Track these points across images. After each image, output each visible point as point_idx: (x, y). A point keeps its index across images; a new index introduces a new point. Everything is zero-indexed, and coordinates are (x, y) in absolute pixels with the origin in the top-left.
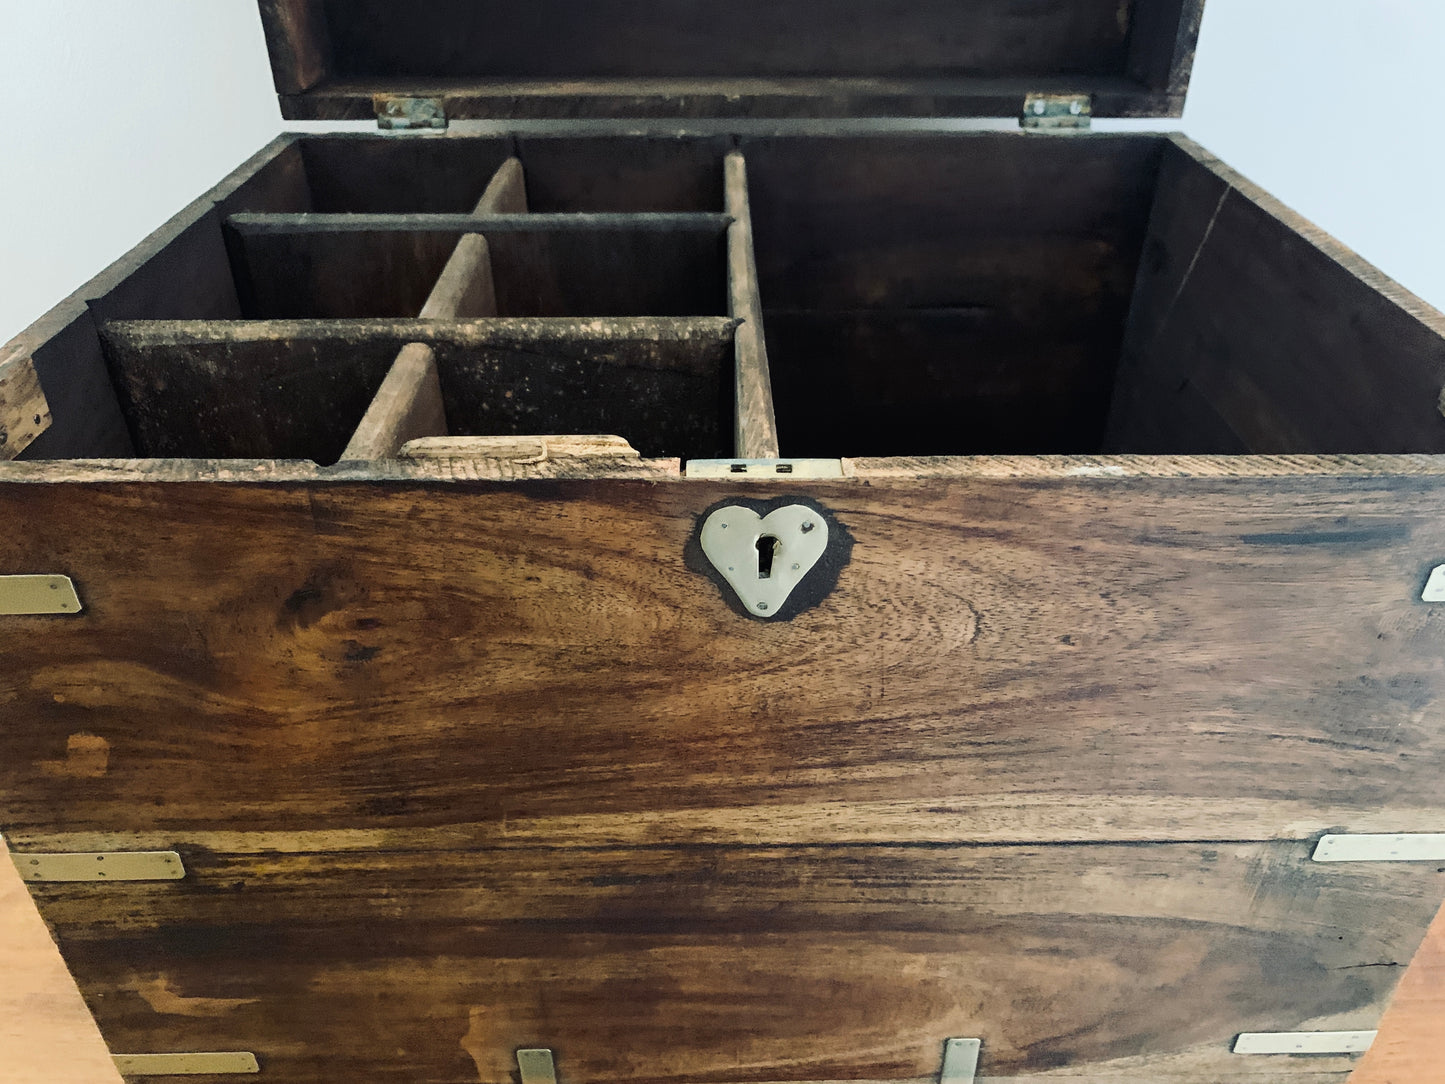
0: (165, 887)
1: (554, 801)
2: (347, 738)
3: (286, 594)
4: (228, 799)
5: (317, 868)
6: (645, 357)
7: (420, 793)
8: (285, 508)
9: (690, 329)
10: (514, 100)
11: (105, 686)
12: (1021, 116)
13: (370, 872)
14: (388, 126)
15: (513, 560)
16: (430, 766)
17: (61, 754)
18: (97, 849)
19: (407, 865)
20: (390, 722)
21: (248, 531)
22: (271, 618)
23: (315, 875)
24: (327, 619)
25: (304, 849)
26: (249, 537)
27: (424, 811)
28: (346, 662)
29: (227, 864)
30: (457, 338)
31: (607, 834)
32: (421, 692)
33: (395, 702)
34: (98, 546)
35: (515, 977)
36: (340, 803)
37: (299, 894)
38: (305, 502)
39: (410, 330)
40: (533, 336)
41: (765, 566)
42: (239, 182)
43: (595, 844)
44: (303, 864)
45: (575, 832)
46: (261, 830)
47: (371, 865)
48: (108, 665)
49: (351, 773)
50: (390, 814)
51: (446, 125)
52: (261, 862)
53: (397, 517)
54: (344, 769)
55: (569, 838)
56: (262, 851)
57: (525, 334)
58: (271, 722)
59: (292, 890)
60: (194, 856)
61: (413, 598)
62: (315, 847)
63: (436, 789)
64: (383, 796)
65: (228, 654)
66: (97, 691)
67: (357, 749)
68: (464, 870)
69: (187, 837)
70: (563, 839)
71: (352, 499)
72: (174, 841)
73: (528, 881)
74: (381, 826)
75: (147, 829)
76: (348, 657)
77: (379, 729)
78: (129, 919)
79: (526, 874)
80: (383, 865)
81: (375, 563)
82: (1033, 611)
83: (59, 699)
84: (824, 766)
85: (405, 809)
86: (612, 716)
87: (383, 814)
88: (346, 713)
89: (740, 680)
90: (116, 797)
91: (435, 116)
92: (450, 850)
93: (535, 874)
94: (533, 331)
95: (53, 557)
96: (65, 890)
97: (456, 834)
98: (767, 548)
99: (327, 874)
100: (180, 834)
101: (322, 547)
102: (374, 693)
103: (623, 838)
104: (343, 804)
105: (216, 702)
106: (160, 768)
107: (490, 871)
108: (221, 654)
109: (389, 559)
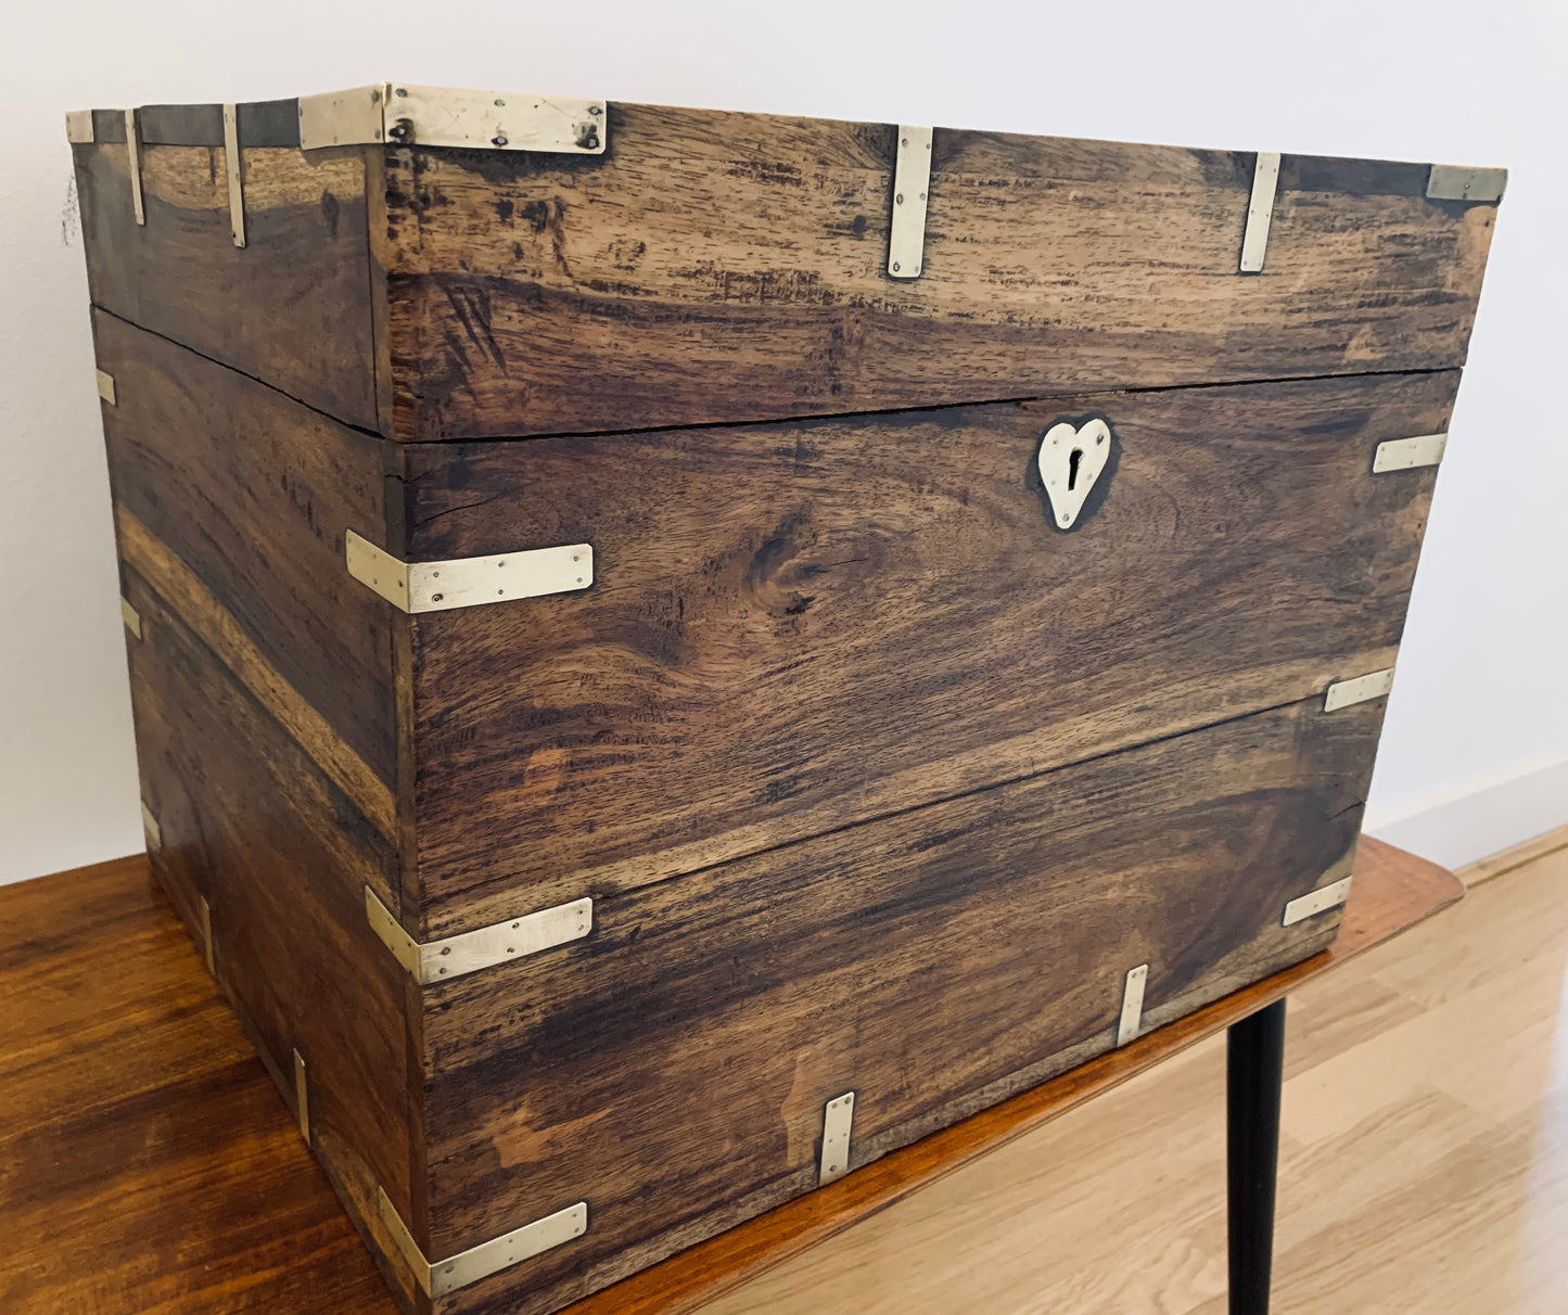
0: (564, 954)
1: (904, 755)
3: (758, 546)
4: (655, 809)
5: (709, 888)
7: (810, 766)
8: (777, 452)
11: (585, 679)
13: (752, 881)
15: (920, 491)
17: (517, 779)
18: (516, 914)
19: (782, 864)
20: (803, 684)
21: (745, 478)
22: (741, 572)
23: (704, 898)
24: (782, 570)
25: (703, 864)
26: (743, 486)
27: (809, 788)
28: (786, 618)
29: (631, 904)
31: (934, 786)
32: (832, 645)
33: (812, 659)
34: (624, 506)
35: (843, 993)
37: (684, 929)
38: (793, 445)
41: (1072, 481)
43: (924, 801)
44: (700, 885)
45: (913, 789)
46: (671, 847)
47: (755, 871)
48: (594, 652)
49: (762, 752)
50: (782, 798)
52: (662, 893)
54: (759, 748)
55: (908, 797)
56: (666, 877)
58: (712, 701)
59: (680, 925)
60: (607, 899)
61: (848, 539)
62: (713, 859)
63: (823, 758)
64: (781, 776)
65: (696, 623)
66: (575, 687)
67: (773, 722)
68: (825, 858)
69: (605, 873)
70: (903, 800)
71: (826, 438)
72: (589, 882)
73: (872, 859)
74: (771, 815)
75: (571, 871)
76: (789, 611)
77: (793, 695)
78: (518, 1015)
79: (872, 850)
80: (764, 868)
81: (827, 505)
83: (538, 703)
84: (1080, 678)
85: (798, 786)
87: (776, 800)
88: (774, 678)
89: (1042, 596)
90: (553, 830)
92: (818, 836)
93: (878, 849)
95: (584, 522)
97: (826, 813)
99: (715, 893)
100: (599, 869)
101: (795, 492)
102: (798, 651)
103: (943, 789)
104: (746, 794)
105: (673, 684)
106: (603, 781)
107: (845, 854)
108: (691, 623)
109: (838, 500)
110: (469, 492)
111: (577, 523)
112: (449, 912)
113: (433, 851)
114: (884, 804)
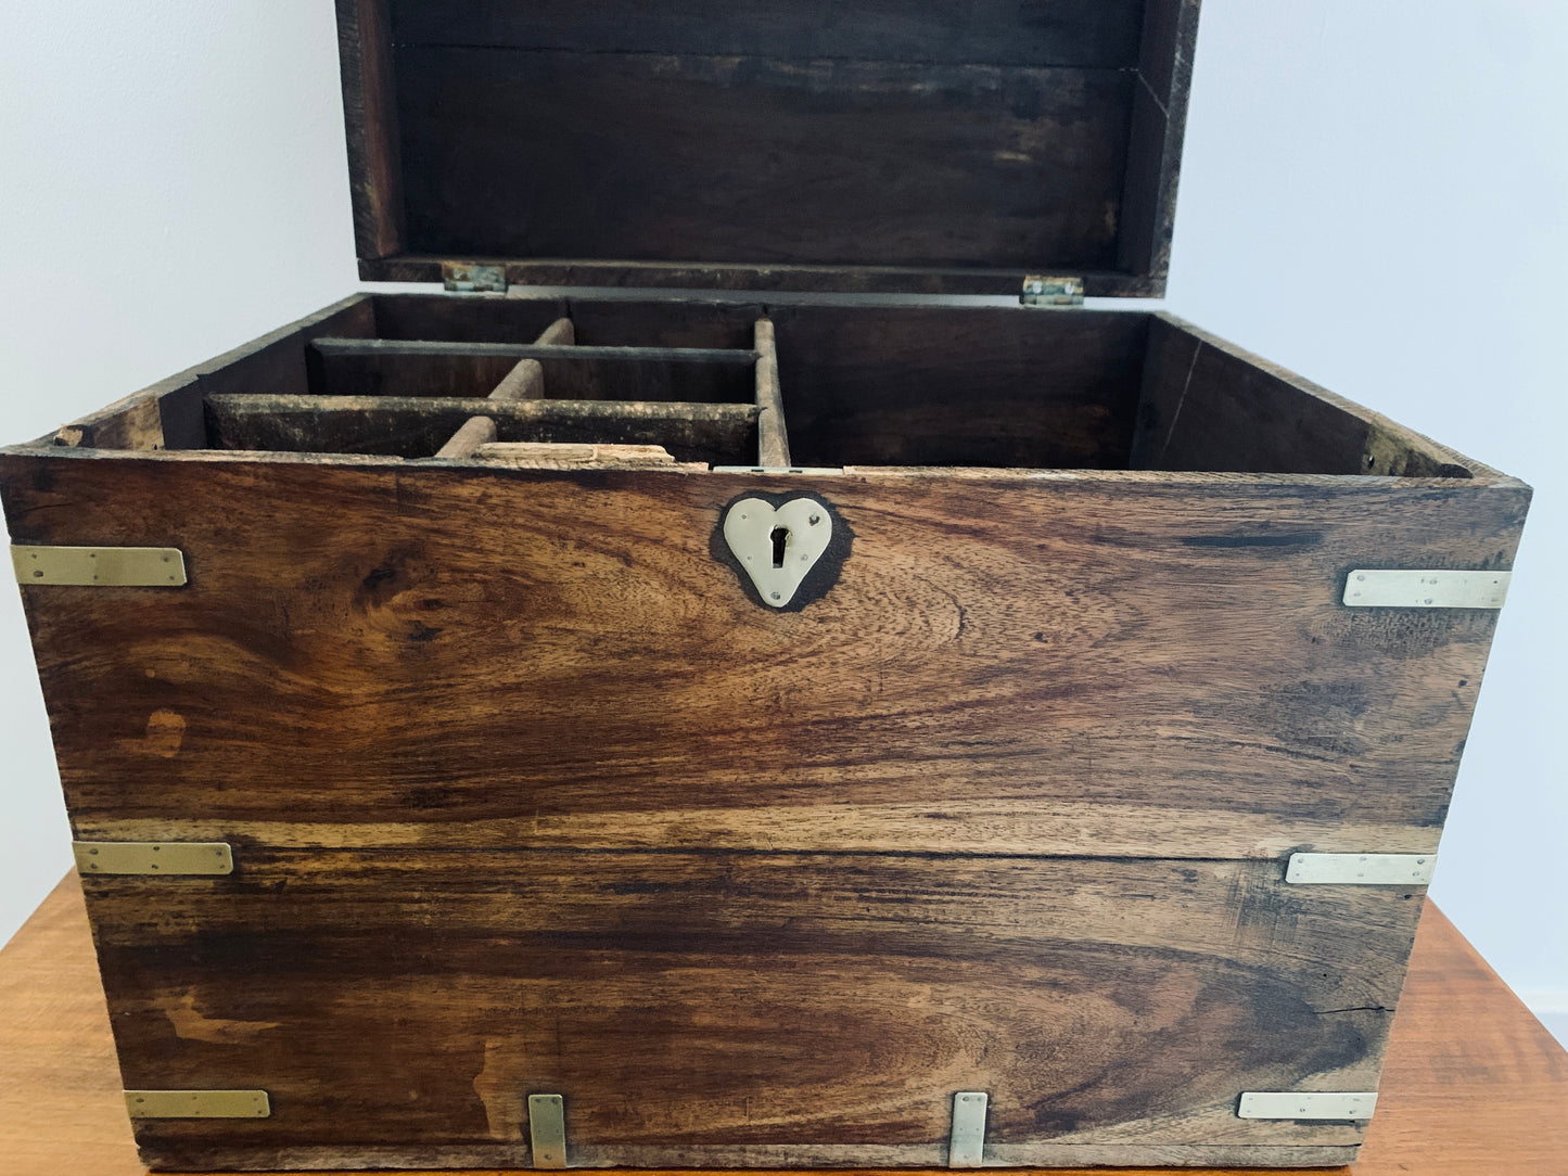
0: (210, 883)
1: (584, 796)
2: (402, 721)
3: (365, 572)
4: (285, 785)
5: (357, 866)
6: (679, 434)
7: (462, 784)
8: (374, 490)
9: (720, 411)
10: (568, 269)
11: (193, 661)
12: (1022, 295)
13: (406, 872)
14: (455, 289)
15: (564, 546)
16: (473, 755)
17: (141, 732)
18: (156, 838)
19: (441, 866)
20: (442, 707)
21: (340, 511)
22: (349, 595)
23: (354, 874)
24: (398, 599)
25: (347, 844)
26: (340, 517)
27: (463, 804)
28: (409, 643)
29: (273, 860)
30: (517, 413)
31: (631, 834)
32: (471, 676)
33: (449, 686)
34: (210, 521)
35: (533, 1002)
36: (386, 793)
37: (335, 896)
38: (392, 485)
39: (477, 405)
40: (583, 413)
41: (778, 558)
42: (322, 317)
43: (619, 846)
44: (344, 862)
45: (601, 832)
46: (309, 822)
47: (409, 864)
48: (199, 640)
49: (400, 760)
50: (432, 807)
51: (506, 290)
52: (305, 859)
53: (468, 501)
54: (395, 755)
55: (596, 838)
56: (308, 846)
57: (577, 412)
58: (334, 703)
59: (330, 891)
60: (246, 849)
61: (475, 581)
62: (358, 843)
63: (477, 780)
64: (427, 786)
65: (306, 632)
66: (185, 665)
67: (410, 734)
68: (493, 872)
69: (242, 828)
70: (590, 840)
71: (432, 484)
72: (228, 831)
73: (555, 887)
74: (422, 820)
75: (206, 817)
76: (411, 637)
77: (431, 714)
78: (172, 920)
79: (553, 878)
80: (419, 865)
81: (446, 545)
82: (1009, 607)
83: (151, 674)
84: (830, 764)
85: (446, 800)
86: (639, 706)
87: (425, 807)
88: (404, 696)
89: (755, 671)
90: (182, 780)
91: (497, 281)
92: (483, 850)
93: (561, 879)
94: (584, 410)
95: (171, 532)
96: (116, 885)
97: (489, 831)
98: (780, 537)
99: (365, 873)
100: (234, 823)
101: (402, 529)
102: (430, 675)
103: (644, 840)
104: (389, 794)
105: (289, 682)
106: (227, 750)
107: (518, 874)
108: (300, 632)
109: (458, 542)
110: (54, 494)
111: (164, 530)
112: (93, 822)
113: (70, 771)
114: (562, 839)
